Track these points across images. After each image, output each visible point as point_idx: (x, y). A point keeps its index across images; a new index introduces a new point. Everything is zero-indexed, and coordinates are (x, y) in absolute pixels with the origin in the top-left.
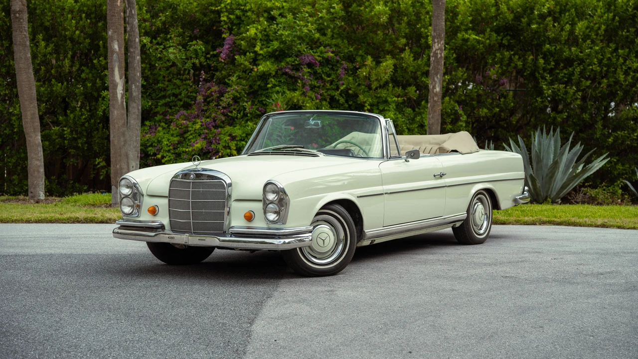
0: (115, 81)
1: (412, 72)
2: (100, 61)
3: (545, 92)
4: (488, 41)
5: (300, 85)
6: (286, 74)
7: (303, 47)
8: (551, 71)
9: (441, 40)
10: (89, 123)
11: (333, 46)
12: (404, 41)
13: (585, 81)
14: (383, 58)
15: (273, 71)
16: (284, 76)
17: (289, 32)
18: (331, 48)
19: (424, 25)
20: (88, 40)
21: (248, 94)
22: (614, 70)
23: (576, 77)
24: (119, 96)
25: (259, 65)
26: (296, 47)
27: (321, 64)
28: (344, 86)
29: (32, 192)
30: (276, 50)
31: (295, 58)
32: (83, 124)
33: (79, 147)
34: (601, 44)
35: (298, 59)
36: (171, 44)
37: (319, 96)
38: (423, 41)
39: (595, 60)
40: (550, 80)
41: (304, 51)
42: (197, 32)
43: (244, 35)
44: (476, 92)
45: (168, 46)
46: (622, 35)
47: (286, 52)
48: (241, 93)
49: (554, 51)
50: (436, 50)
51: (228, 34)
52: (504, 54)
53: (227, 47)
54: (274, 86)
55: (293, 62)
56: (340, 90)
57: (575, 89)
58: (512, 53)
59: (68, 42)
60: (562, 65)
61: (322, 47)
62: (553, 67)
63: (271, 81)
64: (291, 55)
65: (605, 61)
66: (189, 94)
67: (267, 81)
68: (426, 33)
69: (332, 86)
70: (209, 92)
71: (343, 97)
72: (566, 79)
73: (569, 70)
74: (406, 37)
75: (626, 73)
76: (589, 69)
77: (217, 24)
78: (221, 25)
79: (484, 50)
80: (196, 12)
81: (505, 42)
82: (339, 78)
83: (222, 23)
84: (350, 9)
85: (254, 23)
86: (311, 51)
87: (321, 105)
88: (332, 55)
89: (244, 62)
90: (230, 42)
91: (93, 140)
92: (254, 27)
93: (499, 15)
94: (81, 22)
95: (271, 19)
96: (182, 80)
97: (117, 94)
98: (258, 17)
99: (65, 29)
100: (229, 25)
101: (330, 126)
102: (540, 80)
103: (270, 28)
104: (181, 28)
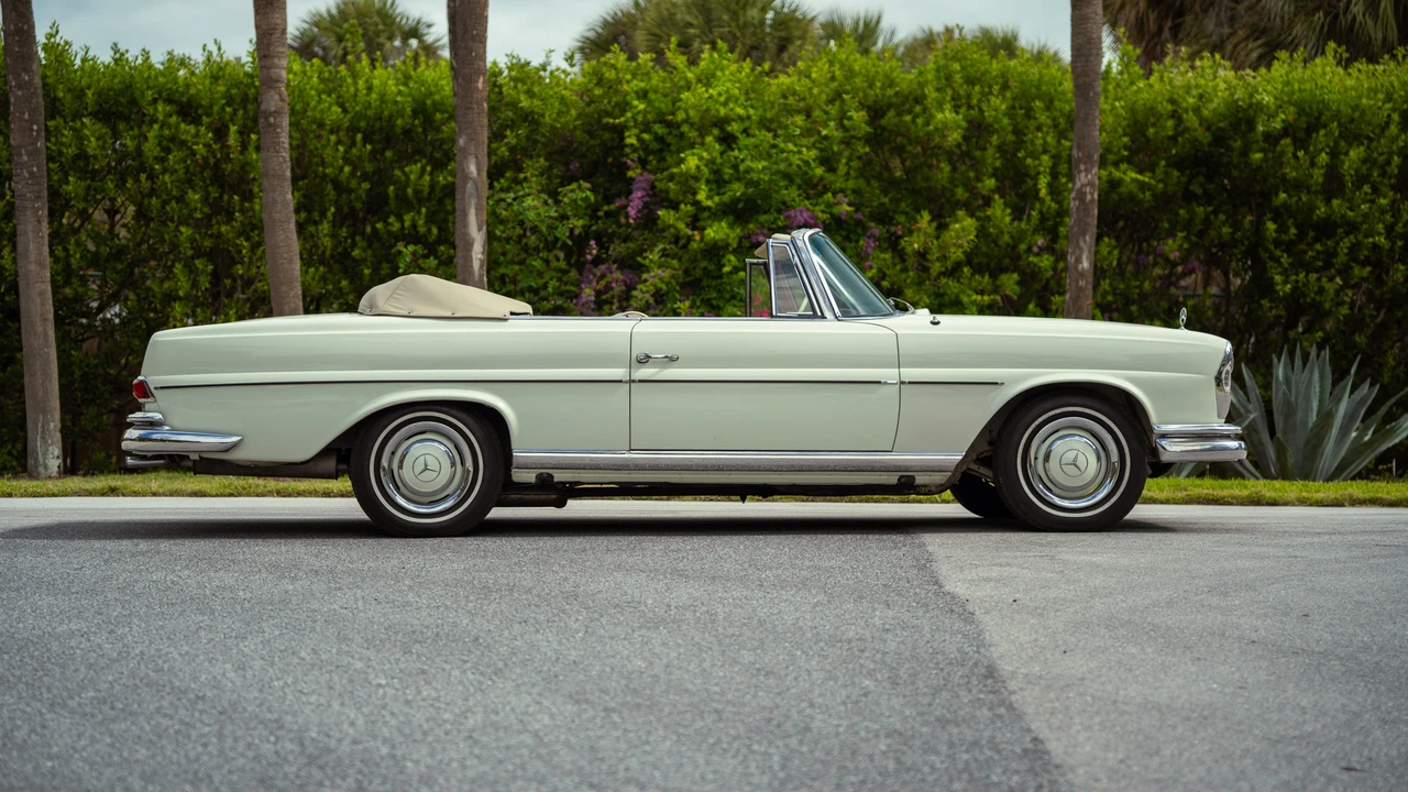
0: (469, 234)
1: (1007, 245)
2: (390, 224)
3: (1281, 287)
4: (1161, 186)
6: (757, 245)
8: (1289, 247)
9: (1093, 166)
11: (849, 192)
12: (991, 183)
13: (1359, 267)
14: (952, 216)
15: (734, 239)
17: (766, 163)
18: (845, 196)
19: (1032, 152)
20: (367, 184)
21: (681, 286)
23: (1342, 258)
25: (704, 229)
26: (777, 192)
27: (827, 228)
28: (874, 272)
30: (739, 200)
31: (776, 215)
34: (1391, 193)
35: (781, 217)
36: (528, 191)
38: (1030, 182)
39: (1380, 225)
40: (1290, 264)
41: (793, 200)
42: (575, 166)
43: (675, 170)
44: (1136, 287)
45: (521, 193)
47: (759, 202)
48: (669, 283)
49: (1295, 206)
50: (1082, 187)
51: (639, 171)
52: (1194, 212)
53: (639, 194)
54: (736, 270)
55: (773, 222)
57: (1340, 283)
58: (1210, 209)
59: (330, 186)
60: (1312, 234)
61: (830, 195)
62: (1294, 238)
63: (729, 261)
64: (767, 208)
66: (563, 288)
67: (719, 261)
68: (1035, 168)
70: (603, 283)
73: (1326, 244)
74: (995, 174)
76: (1368, 243)
77: (616, 153)
78: (625, 153)
79: (1153, 203)
80: (575, 127)
81: (1196, 189)
82: (861, 257)
83: (628, 150)
84: (883, 122)
85: (692, 146)
86: (807, 202)
88: (848, 208)
89: (675, 223)
90: (645, 185)
92: (694, 154)
93: (1181, 134)
94: (354, 151)
95: (728, 140)
96: (547, 261)
97: (471, 261)
98: (702, 136)
99: (323, 163)
100: (642, 153)
102: (1270, 264)
103: (725, 156)
104: (546, 160)
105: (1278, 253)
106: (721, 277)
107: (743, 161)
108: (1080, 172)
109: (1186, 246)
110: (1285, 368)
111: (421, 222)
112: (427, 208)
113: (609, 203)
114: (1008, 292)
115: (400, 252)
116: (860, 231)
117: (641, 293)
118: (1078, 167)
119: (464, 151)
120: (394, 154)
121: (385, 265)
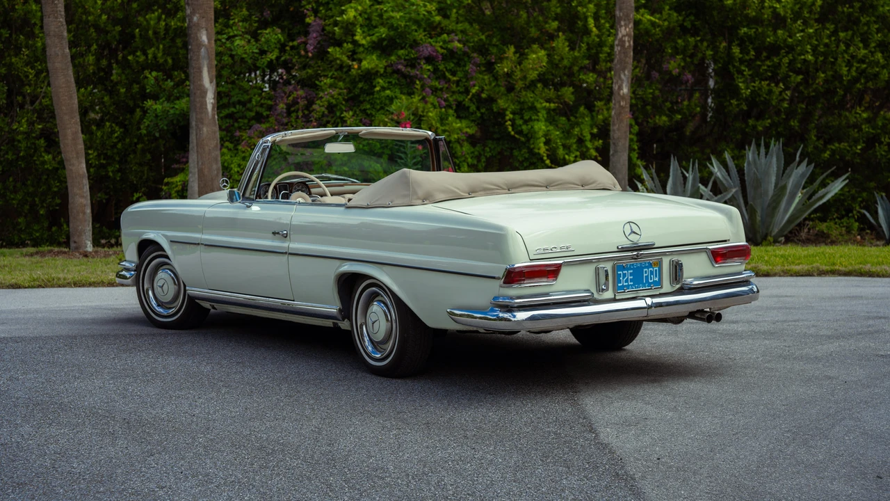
0: (203, 86)
1: (565, 67)
2: (137, 56)
3: (744, 91)
4: (666, 23)
5: (418, 87)
6: (397, 71)
7: (420, 35)
8: (750, 64)
9: (630, 23)
10: (122, 144)
11: (458, 33)
12: (555, 24)
13: (795, 75)
14: (527, 48)
15: (381, 68)
16: (396, 76)
17: (402, 14)
18: (456, 35)
19: (580, 2)
20: (119, 27)
21: (347, 101)
22: (832, 60)
23: (784, 69)
24: (209, 107)
25: (360, 61)
26: (409, 34)
27: (445, 58)
28: (477, 88)
29: (75, 242)
30: (383, 39)
31: (409, 50)
32: (114, 146)
33: (110, 177)
34: (815, 24)
35: (413, 51)
36: (235, 32)
37: (443, 102)
38: (580, 23)
39: (809, 47)
40: (750, 75)
41: (421, 39)
42: (267, 14)
43: (338, 19)
44: (650, 93)
45: (231, 34)
46: (843, 12)
47: (398, 41)
48: (338, 99)
49: (753, 35)
50: (622, 37)
51: (312, 18)
52: (688, 41)
53: (315, 35)
54: (383, 89)
55: (407, 55)
56: (471, 94)
57: (783, 87)
58: (699, 38)
59: (92, 30)
60: (765, 54)
61: (445, 35)
62: (752, 57)
63: (379, 83)
64: (403, 45)
65: (822, 49)
66: (262, 101)
67: (372, 83)
68: (584, 13)
69: (459, 88)
70: (291, 98)
71: (474, 103)
72: (770, 74)
73: (773, 61)
74: (557, 18)
75: (849, 64)
76: (802, 59)
77: (296, 4)
78: (302, 5)
79: (661, 35)
81: (688, 24)
82: (467, 77)
83: (305, 3)
85: (350, 1)
86: (431, 40)
87: (446, 115)
88: (460, 45)
89: (340, 56)
90: (318, 29)
91: (128, 167)
92: (352, 8)
94: (109, 3)
97: (206, 105)
99: (87, 13)
100: (314, 5)
101: (459, 143)
102: (736, 75)
103: (374, 8)
104: (248, 10)
105: (743, 68)
106: (373, 94)
107: (386, 11)
108: (621, 26)
109: (682, 64)
110: (753, 153)
111: (160, 55)
112: (164, 45)
113: (293, 40)
114: (567, 100)
115: (146, 77)
116: (466, 59)
117: (319, 107)
118: (620, 23)
119: (198, 26)
120: (138, 6)
121: (135, 86)
